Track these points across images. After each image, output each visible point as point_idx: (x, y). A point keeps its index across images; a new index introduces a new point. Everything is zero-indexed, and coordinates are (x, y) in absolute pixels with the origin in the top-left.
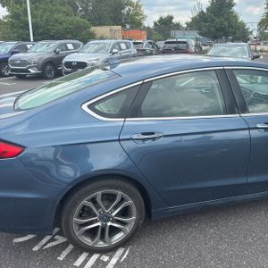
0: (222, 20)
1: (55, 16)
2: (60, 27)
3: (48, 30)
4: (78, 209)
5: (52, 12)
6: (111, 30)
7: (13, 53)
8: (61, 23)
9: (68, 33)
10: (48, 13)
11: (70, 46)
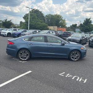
0: (87, 26)
1: (38, 23)
2: (39, 26)
3: (35, 26)
4: (20, 53)
5: (37, 21)
6: (54, 28)
7: (23, 32)
8: (39, 25)
9: (41, 28)
10: (36, 22)
11: (37, 31)
